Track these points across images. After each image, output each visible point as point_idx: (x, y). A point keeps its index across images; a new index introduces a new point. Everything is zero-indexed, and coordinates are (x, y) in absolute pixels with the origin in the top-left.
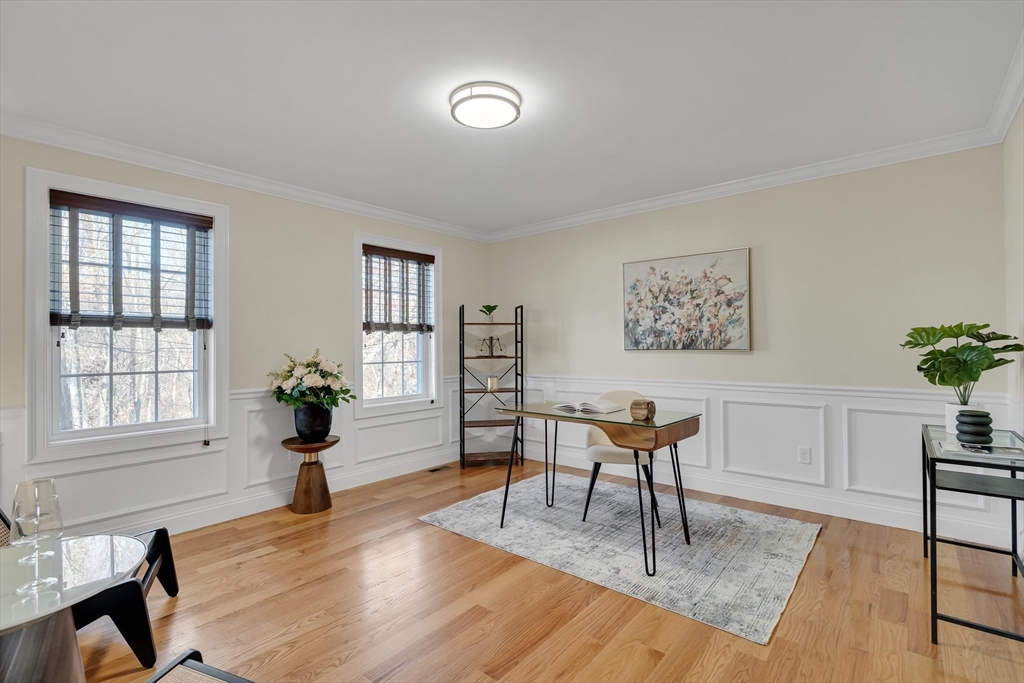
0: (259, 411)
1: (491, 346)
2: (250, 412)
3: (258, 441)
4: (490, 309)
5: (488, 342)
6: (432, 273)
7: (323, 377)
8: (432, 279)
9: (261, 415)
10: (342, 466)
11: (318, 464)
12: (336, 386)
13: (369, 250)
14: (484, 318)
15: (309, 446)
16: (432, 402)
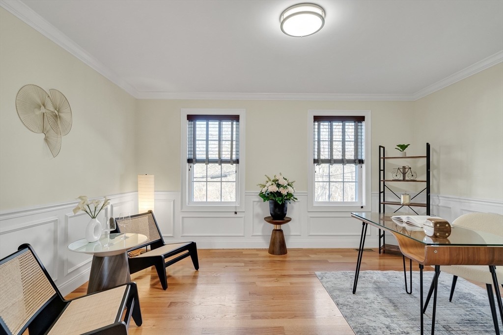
0: (258, 202)
1: (404, 174)
2: (254, 201)
3: (257, 215)
4: (403, 147)
5: (402, 170)
6: (363, 127)
7: (278, 187)
8: (363, 131)
9: (259, 203)
10: (300, 235)
11: (281, 231)
12: (284, 192)
13: (317, 119)
14: (399, 153)
15: (277, 221)
16: (362, 207)
